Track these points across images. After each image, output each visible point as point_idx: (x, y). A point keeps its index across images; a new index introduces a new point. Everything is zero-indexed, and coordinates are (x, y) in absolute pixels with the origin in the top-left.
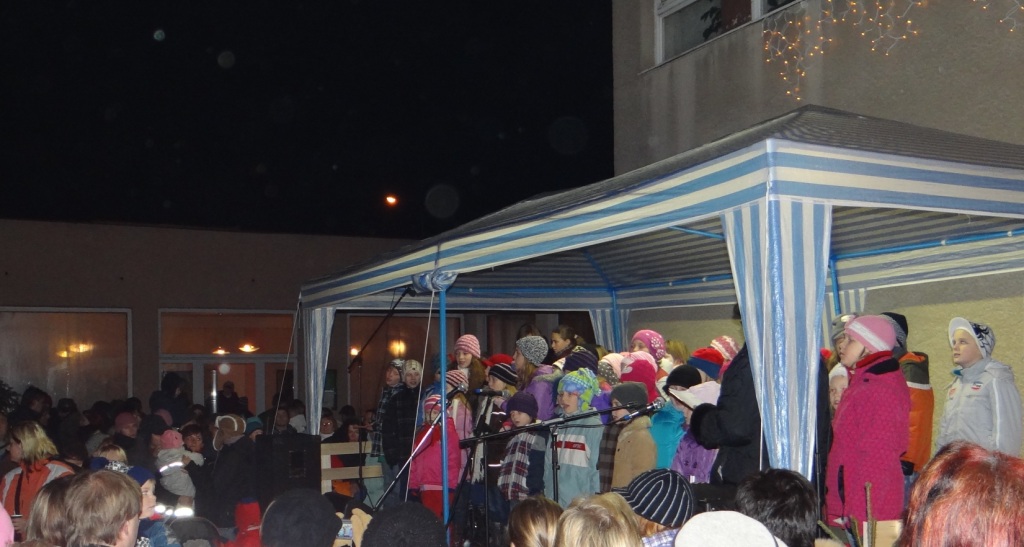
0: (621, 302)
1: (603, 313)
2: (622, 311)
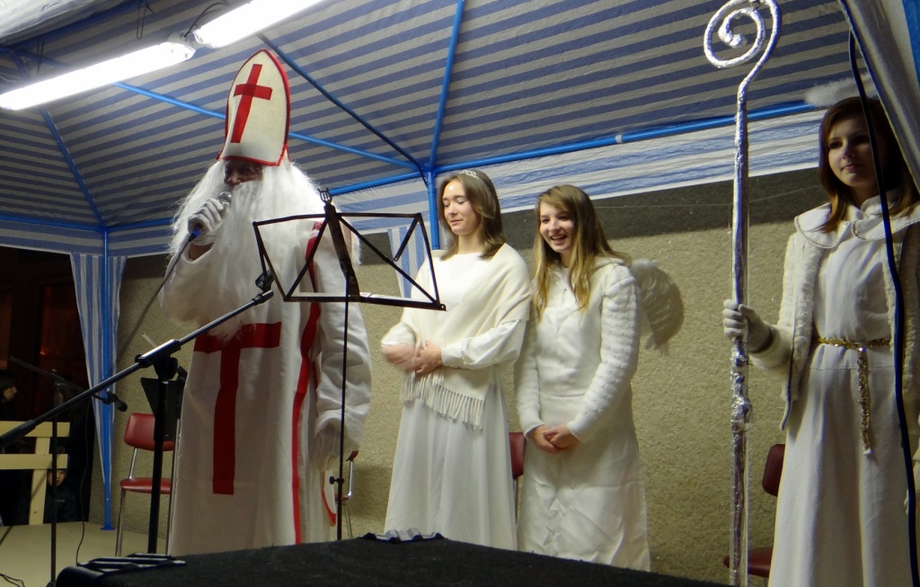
0: (114, 246)
1: (89, 259)
2: (115, 258)
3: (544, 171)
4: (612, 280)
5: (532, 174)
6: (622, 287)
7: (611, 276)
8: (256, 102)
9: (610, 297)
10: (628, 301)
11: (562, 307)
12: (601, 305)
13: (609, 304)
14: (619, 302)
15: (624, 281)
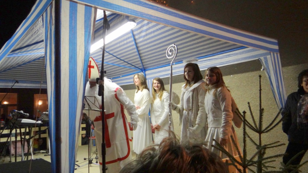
3: (163, 70)
4: (165, 95)
5: (161, 71)
6: (167, 97)
7: (165, 94)
8: (92, 69)
9: (165, 99)
10: (168, 99)
11: (157, 102)
12: (164, 101)
13: (165, 100)
14: (166, 100)
15: (167, 96)
